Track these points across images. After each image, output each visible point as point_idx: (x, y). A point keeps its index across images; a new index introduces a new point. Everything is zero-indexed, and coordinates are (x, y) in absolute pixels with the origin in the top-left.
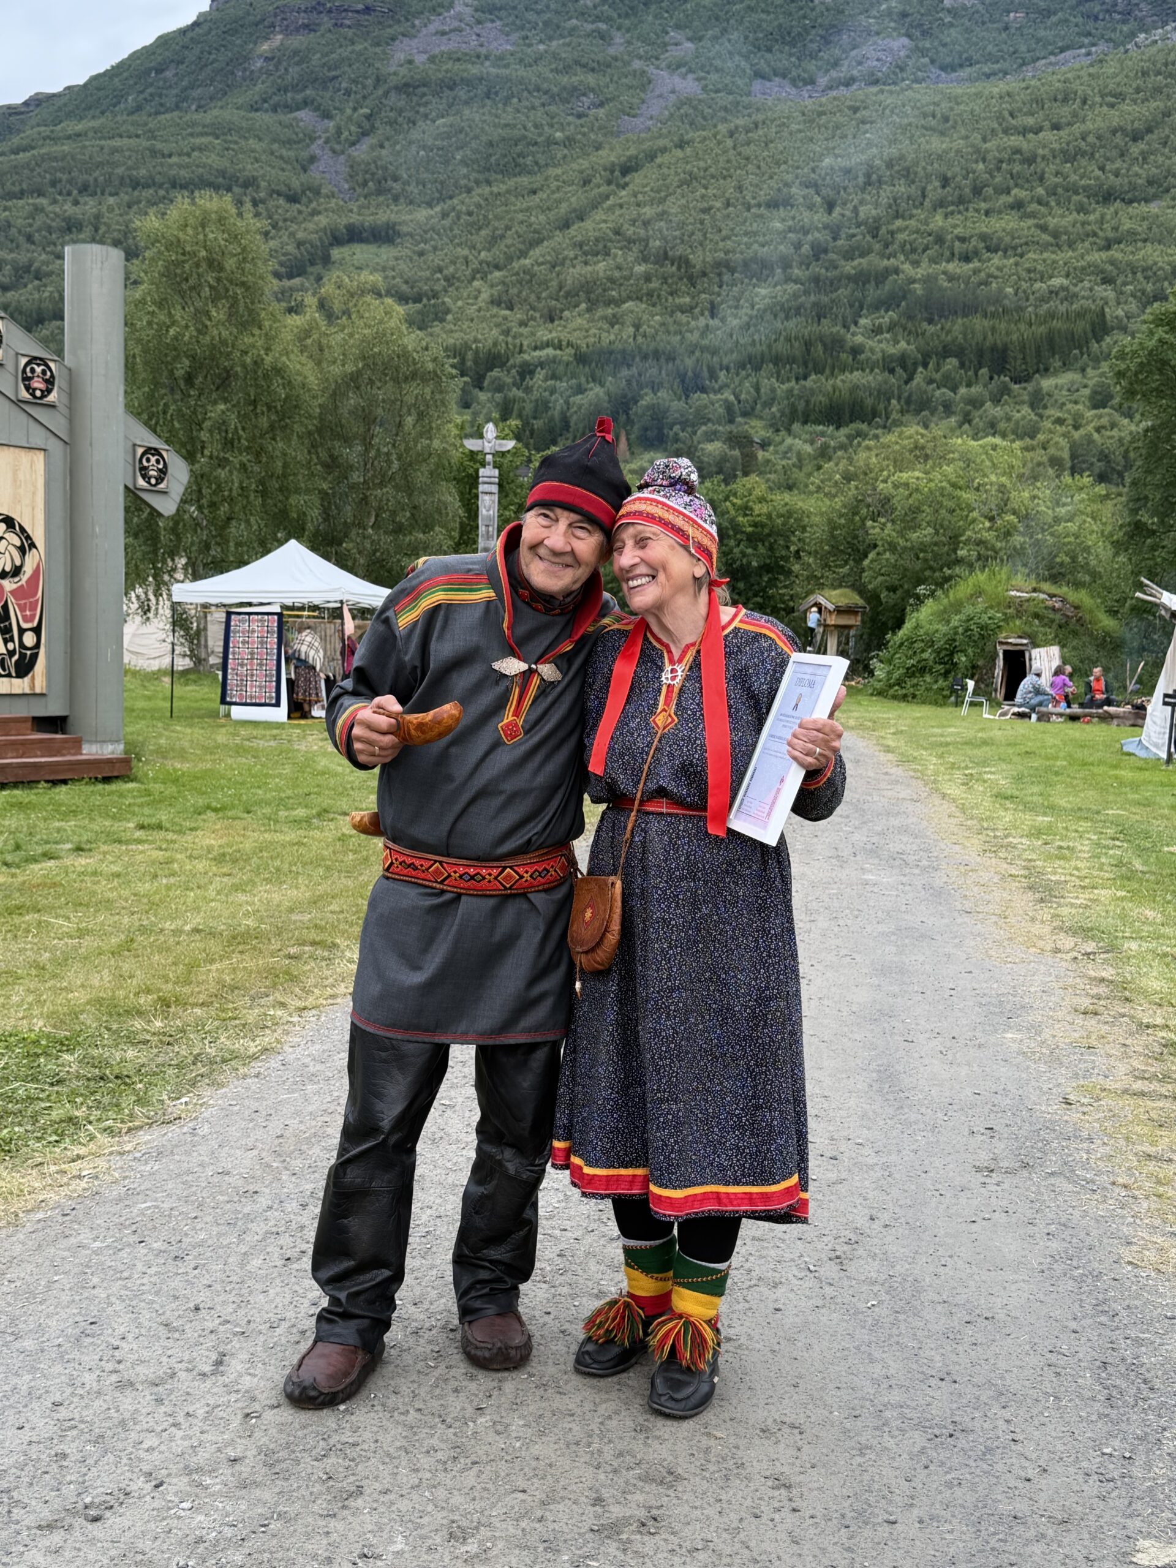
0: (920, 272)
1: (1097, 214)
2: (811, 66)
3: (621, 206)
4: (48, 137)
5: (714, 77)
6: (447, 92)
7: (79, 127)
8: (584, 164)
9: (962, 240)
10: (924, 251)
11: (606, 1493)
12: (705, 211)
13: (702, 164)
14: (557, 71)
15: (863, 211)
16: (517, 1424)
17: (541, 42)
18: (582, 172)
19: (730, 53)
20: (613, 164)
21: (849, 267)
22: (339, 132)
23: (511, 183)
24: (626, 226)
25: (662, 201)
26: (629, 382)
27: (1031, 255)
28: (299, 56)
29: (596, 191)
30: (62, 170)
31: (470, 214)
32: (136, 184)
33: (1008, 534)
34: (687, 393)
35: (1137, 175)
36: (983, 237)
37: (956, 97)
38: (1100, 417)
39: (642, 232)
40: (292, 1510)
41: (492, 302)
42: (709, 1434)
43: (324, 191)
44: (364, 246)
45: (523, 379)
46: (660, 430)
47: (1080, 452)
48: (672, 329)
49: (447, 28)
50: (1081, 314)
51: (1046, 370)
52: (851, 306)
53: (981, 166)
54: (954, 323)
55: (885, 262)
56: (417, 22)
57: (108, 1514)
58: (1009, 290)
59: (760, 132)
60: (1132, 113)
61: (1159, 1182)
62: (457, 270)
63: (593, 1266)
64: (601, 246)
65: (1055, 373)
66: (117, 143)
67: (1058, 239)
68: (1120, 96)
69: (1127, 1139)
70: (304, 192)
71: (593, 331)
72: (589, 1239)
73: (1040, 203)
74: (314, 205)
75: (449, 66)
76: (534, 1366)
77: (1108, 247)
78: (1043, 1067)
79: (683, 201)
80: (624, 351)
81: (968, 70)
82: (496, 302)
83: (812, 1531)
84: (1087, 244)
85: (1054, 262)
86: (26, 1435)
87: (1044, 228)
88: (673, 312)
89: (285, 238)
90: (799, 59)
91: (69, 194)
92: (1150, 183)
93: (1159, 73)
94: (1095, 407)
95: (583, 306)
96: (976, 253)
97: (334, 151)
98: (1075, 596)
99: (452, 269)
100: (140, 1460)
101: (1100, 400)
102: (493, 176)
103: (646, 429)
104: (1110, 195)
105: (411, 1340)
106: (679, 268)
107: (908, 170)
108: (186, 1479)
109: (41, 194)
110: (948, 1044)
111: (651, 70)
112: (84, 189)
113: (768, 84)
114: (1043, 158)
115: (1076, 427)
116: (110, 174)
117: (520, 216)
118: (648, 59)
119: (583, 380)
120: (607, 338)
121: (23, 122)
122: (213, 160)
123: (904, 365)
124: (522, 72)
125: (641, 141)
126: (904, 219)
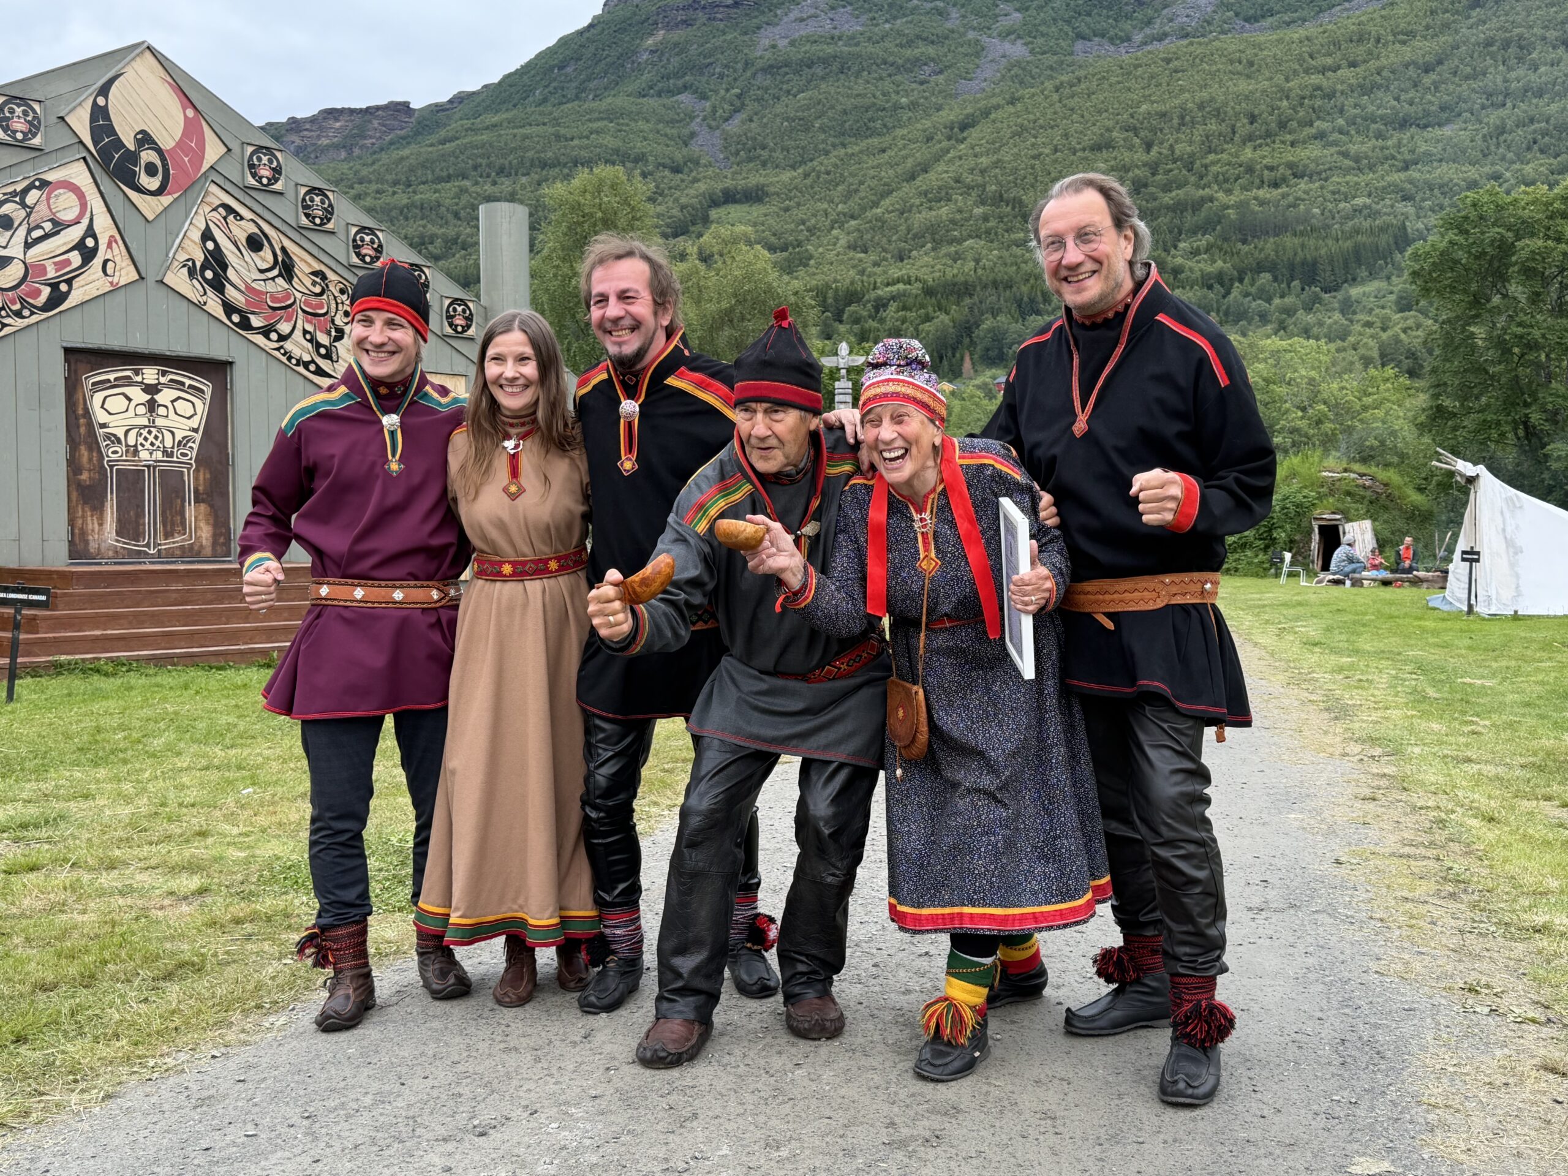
0: (1232, 199)
1: (1395, 140)
2: (1127, 26)
3: (960, 158)
4: (470, 129)
5: (1040, 41)
6: (806, 70)
7: (496, 119)
8: (927, 123)
9: (1271, 169)
10: (1236, 180)
11: (897, 1120)
12: (1034, 157)
13: (1031, 117)
14: (901, 46)
15: (1179, 148)
16: (827, 1075)
17: (887, 21)
18: (925, 131)
19: (1054, 20)
20: (952, 122)
21: (1167, 199)
22: (714, 110)
23: (863, 144)
24: (965, 175)
25: (997, 151)
26: (971, 309)
27: (1335, 179)
28: (679, 48)
29: (938, 146)
30: (482, 156)
31: (828, 173)
32: (544, 165)
33: (1319, 422)
34: (1023, 316)
35: (1430, 102)
36: (1290, 165)
37: (1259, 45)
38: (1407, 319)
39: (979, 179)
40: (639, 1129)
41: (849, 247)
42: (989, 1084)
43: (703, 161)
44: (738, 206)
45: (877, 311)
46: (1001, 349)
47: (1388, 351)
48: (1009, 261)
49: (805, 16)
50: (1383, 229)
51: (1354, 280)
52: (1171, 232)
53: (1285, 103)
54: (1266, 242)
55: (1201, 192)
56: (779, 12)
57: (491, 1131)
58: (1316, 211)
59: (1083, 86)
60: (1423, 48)
61: (1412, 917)
62: (817, 222)
63: (902, 973)
64: (943, 193)
65: (1363, 282)
66: (527, 130)
67: (1360, 163)
68: (1411, 34)
69: (1389, 887)
70: (685, 163)
71: (939, 267)
72: (901, 955)
73: (1341, 133)
74: (694, 174)
75: (807, 47)
76: (846, 1039)
77: (1406, 168)
78: (1319, 838)
79: (1016, 150)
80: (966, 283)
81: (1270, 20)
82: (853, 247)
83: (1070, 1147)
84: (1386, 166)
85: (1357, 184)
86: (430, 1082)
87: (1345, 155)
88: (1009, 246)
89: (670, 204)
90: (1115, 20)
91: (488, 176)
92: (1443, 109)
93: (1447, 11)
94: (1401, 311)
95: (929, 245)
96: (1284, 180)
97: (710, 127)
98: (1382, 475)
99: (813, 221)
100: (520, 1097)
101: (1404, 305)
102: (848, 140)
103: (988, 350)
104: (1405, 121)
105: (745, 1021)
106: (1013, 208)
107: (1218, 110)
108: (555, 1110)
109: (465, 177)
110: (1235, 822)
111: (984, 39)
112: (501, 171)
113: (1089, 44)
114: (1342, 93)
115: (1384, 329)
116: (523, 157)
117: (872, 172)
118: (981, 29)
119: (930, 309)
120: (950, 273)
121: (449, 117)
122: (609, 141)
123: (1222, 281)
124: (870, 49)
125: (977, 101)
126: (1216, 153)
